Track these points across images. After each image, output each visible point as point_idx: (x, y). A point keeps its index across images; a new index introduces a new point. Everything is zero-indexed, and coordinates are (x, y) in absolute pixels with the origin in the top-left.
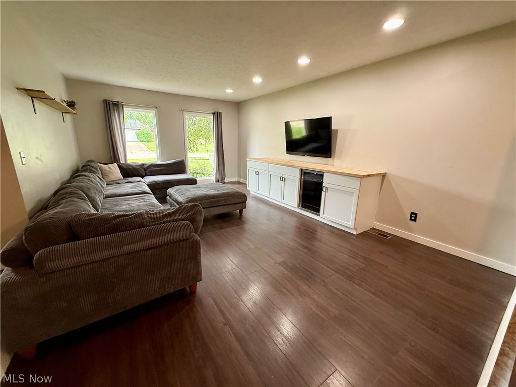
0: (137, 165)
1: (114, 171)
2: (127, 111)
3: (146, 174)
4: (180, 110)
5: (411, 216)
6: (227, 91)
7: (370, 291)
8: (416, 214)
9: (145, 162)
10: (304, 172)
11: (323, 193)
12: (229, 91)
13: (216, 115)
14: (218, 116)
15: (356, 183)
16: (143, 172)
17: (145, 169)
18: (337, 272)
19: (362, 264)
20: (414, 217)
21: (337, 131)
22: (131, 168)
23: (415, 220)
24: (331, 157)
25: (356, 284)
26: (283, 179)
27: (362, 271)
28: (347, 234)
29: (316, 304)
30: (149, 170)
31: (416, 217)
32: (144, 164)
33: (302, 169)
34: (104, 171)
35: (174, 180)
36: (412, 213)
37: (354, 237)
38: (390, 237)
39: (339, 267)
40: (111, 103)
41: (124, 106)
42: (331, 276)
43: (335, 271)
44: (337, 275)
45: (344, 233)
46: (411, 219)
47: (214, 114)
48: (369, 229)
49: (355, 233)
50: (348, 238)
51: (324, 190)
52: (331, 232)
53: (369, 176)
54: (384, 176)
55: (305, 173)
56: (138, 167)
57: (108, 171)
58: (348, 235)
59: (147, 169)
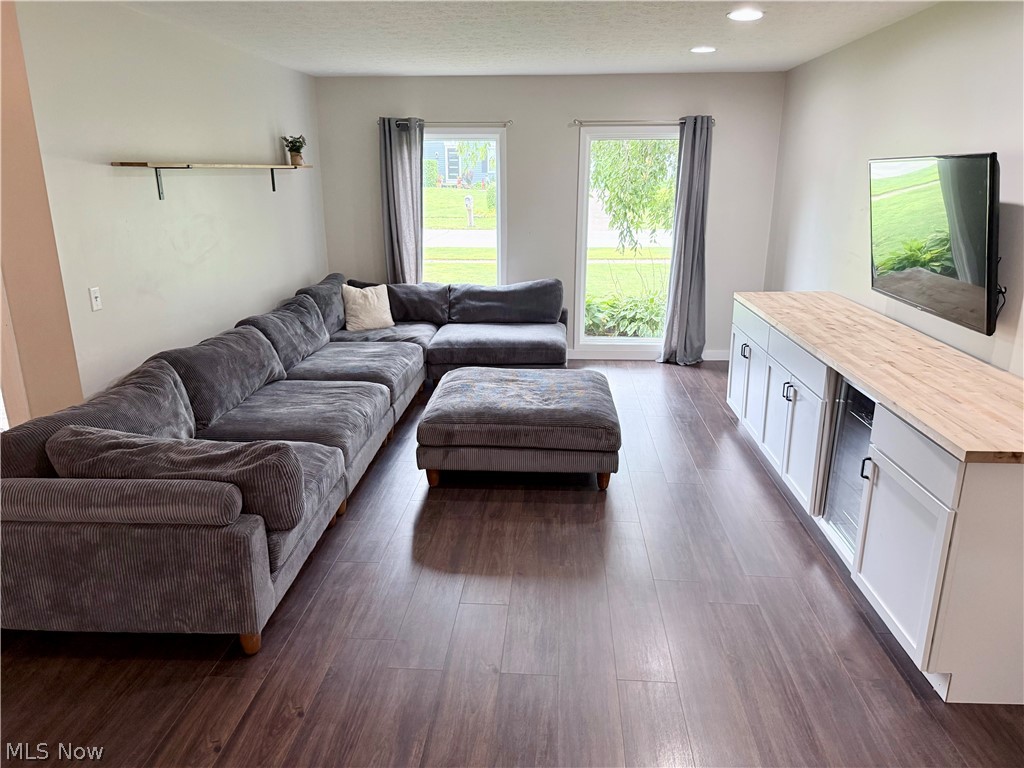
0: (430, 292)
1: (375, 304)
2: (430, 141)
3: (449, 318)
11: (866, 487)
12: (703, 49)
16: (443, 310)
17: (450, 303)
22: (416, 299)
30: (458, 306)
32: (450, 289)
34: (350, 305)
40: (393, 126)
41: (425, 130)
47: (683, 124)
51: (868, 473)
56: (433, 299)
57: (359, 304)
59: (454, 304)
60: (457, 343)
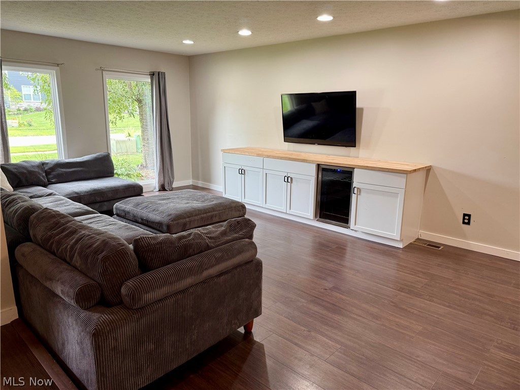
0: (33, 166)
3: (48, 181)
4: (97, 70)
5: (464, 219)
6: (184, 42)
7: (444, 305)
8: (469, 216)
9: (44, 160)
10: (322, 169)
11: (354, 197)
12: (188, 42)
13: (156, 77)
14: (158, 78)
15: (401, 181)
16: (43, 177)
17: (46, 172)
18: (402, 291)
19: (425, 280)
20: (467, 219)
21: (362, 109)
23: (468, 223)
24: (355, 147)
25: (427, 300)
26: (288, 179)
27: (427, 287)
28: (391, 249)
29: (396, 324)
30: (53, 173)
31: (469, 220)
32: (43, 164)
33: (318, 165)
35: (107, 188)
36: (465, 215)
37: (401, 251)
38: (442, 247)
39: (401, 286)
42: (397, 296)
43: (398, 290)
44: (403, 294)
45: (387, 248)
46: (464, 223)
47: (152, 75)
48: (414, 240)
49: (401, 246)
50: (394, 253)
51: (355, 192)
52: (371, 248)
53: (415, 170)
54: (428, 170)
55: (324, 170)
56: (36, 170)
58: (393, 249)
59: (50, 172)
60: (81, 192)
